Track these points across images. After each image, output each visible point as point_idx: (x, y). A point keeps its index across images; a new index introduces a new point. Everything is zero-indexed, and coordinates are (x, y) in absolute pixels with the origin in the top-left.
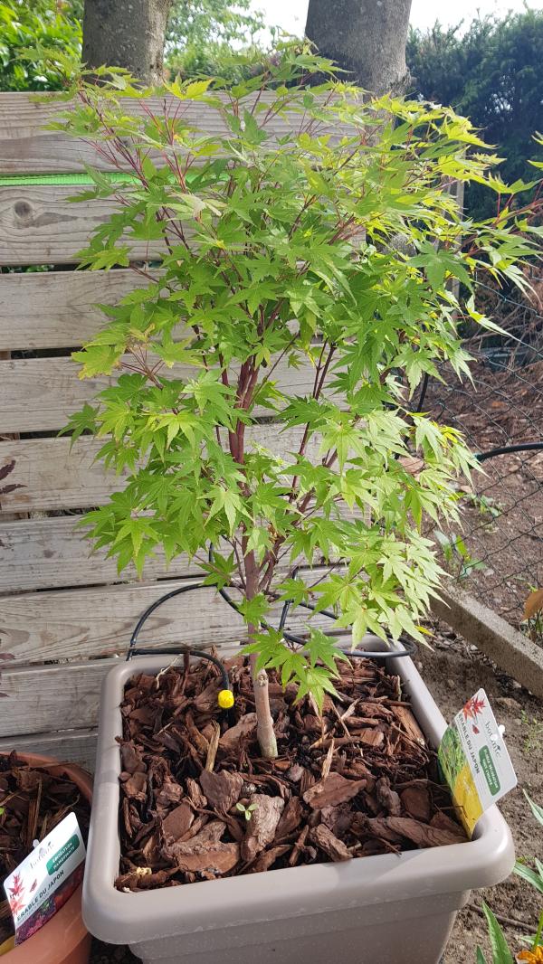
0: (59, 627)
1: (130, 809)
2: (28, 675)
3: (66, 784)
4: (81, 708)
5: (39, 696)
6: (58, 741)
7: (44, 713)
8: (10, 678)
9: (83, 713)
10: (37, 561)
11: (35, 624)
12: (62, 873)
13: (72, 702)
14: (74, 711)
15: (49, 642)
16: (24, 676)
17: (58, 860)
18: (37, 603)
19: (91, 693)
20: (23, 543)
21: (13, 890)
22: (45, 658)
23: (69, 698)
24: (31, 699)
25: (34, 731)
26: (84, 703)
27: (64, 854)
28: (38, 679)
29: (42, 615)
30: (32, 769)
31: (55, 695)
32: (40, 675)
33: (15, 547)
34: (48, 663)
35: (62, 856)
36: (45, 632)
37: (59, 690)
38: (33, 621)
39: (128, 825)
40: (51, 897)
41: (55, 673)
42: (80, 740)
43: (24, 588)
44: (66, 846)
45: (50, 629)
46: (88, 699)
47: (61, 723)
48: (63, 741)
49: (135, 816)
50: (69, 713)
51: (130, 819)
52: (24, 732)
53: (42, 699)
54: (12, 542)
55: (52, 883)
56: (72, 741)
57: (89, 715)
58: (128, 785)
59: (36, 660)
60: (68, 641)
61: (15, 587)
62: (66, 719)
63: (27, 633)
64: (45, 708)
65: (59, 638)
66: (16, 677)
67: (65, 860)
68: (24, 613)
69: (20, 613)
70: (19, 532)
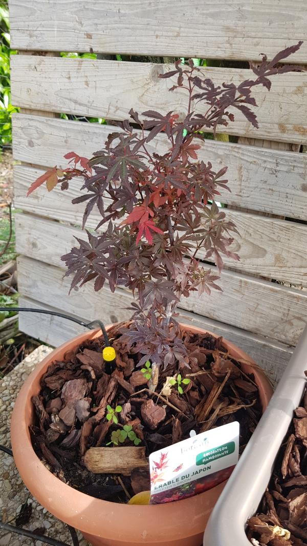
0: (293, 255)
1: (293, 449)
2: (255, 284)
3: (250, 384)
4: (287, 327)
5: (258, 304)
6: (261, 344)
7: (258, 318)
8: (241, 281)
9: (287, 332)
10: (293, 192)
11: (274, 246)
12: (209, 468)
13: (282, 319)
14: (281, 327)
15: (281, 265)
16: (251, 283)
17: (210, 456)
18: (282, 229)
19: (299, 319)
20: (287, 172)
21: (157, 464)
22: (273, 276)
23: (280, 315)
24: (252, 304)
25: (246, 328)
26: (292, 324)
27: (216, 454)
28: (261, 290)
29: (282, 240)
30: (229, 358)
31: (270, 308)
32: (265, 288)
33: (279, 174)
34: (274, 281)
35: (214, 455)
36: (279, 255)
37: (275, 306)
38: (274, 243)
39: (285, 465)
40: (192, 482)
41: (276, 291)
42: (277, 351)
43: (275, 212)
44: (221, 447)
45: (284, 254)
46: (295, 322)
47: (268, 331)
48: (264, 345)
49: (296, 461)
50: (276, 327)
51: (289, 460)
52: (238, 326)
53: (259, 307)
54: (278, 168)
55: (197, 472)
56: (272, 348)
57: (292, 335)
58: (300, 423)
59: (266, 275)
60: (296, 269)
61: (268, 210)
62: (272, 330)
63: (265, 251)
64: (260, 315)
65: (289, 264)
66: (246, 283)
67: (215, 459)
68: (268, 234)
69: (265, 232)
70: (286, 161)
